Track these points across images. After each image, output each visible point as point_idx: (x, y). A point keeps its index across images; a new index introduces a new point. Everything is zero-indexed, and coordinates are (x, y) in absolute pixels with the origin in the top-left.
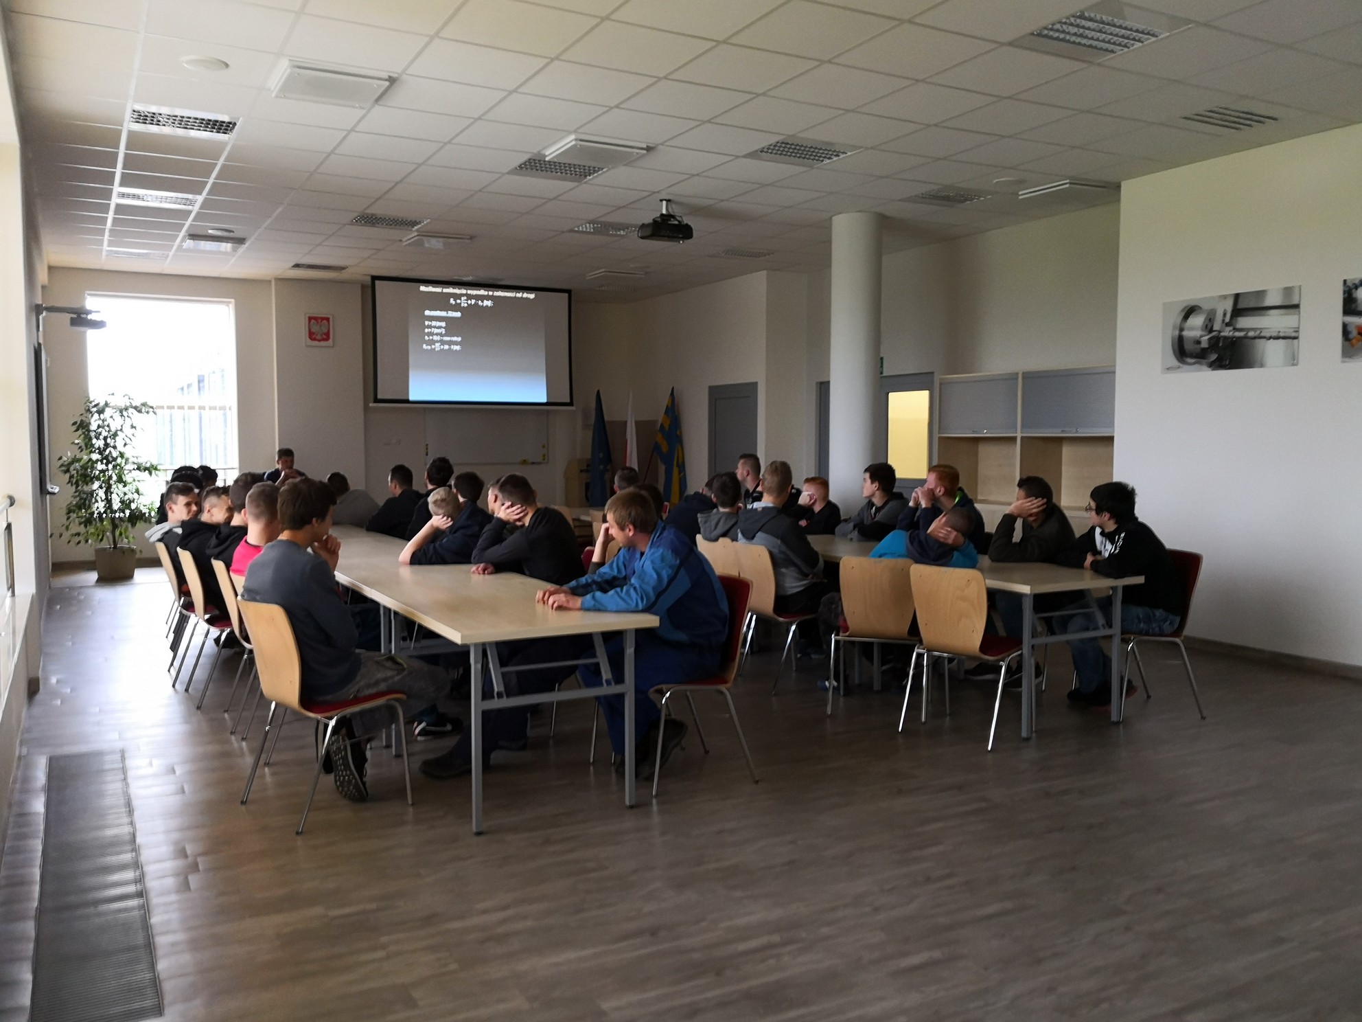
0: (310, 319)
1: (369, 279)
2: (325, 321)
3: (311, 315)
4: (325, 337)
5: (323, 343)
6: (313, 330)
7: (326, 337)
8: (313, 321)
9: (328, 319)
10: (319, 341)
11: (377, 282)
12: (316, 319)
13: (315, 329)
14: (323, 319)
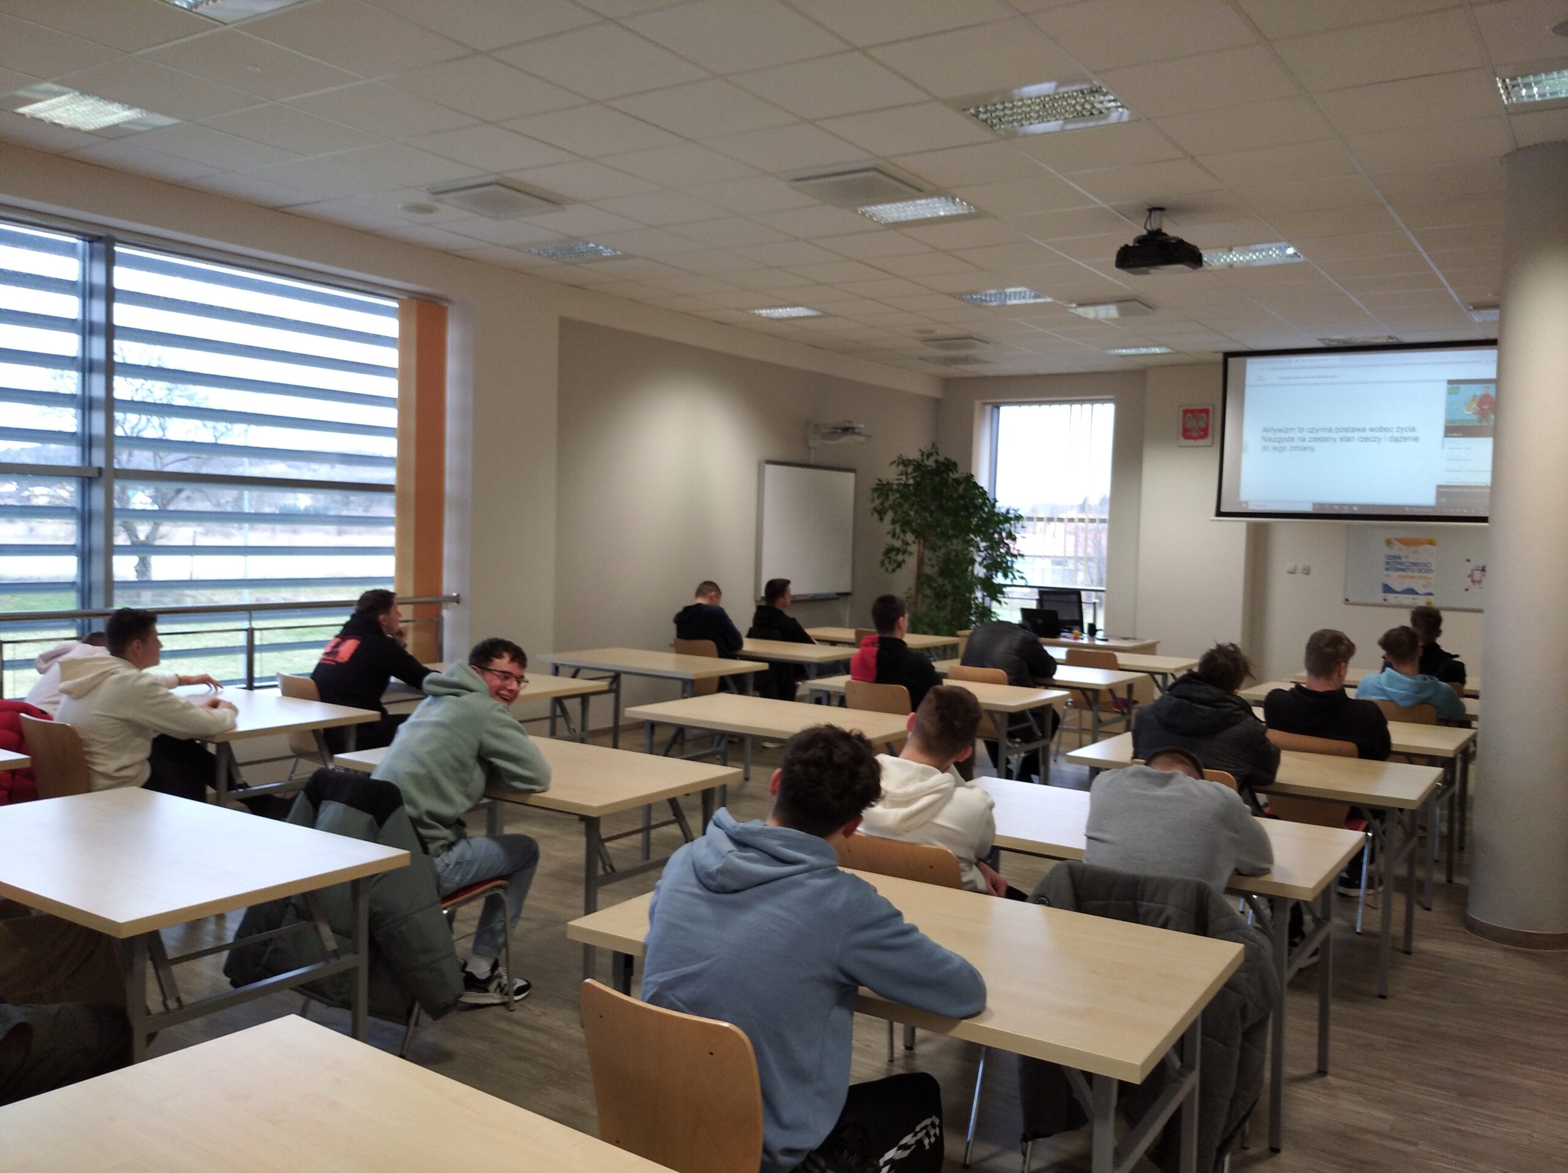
0: (1186, 412)
1: (1220, 357)
2: (1204, 415)
3: (1186, 408)
4: (1202, 433)
5: (1200, 442)
6: (1188, 426)
7: (1204, 433)
8: (1189, 415)
9: (1206, 411)
10: (1195, 439)
11: (1230, 360)
12: (1192, 411)
13: (1192, 423)
14: (1201, 411)
